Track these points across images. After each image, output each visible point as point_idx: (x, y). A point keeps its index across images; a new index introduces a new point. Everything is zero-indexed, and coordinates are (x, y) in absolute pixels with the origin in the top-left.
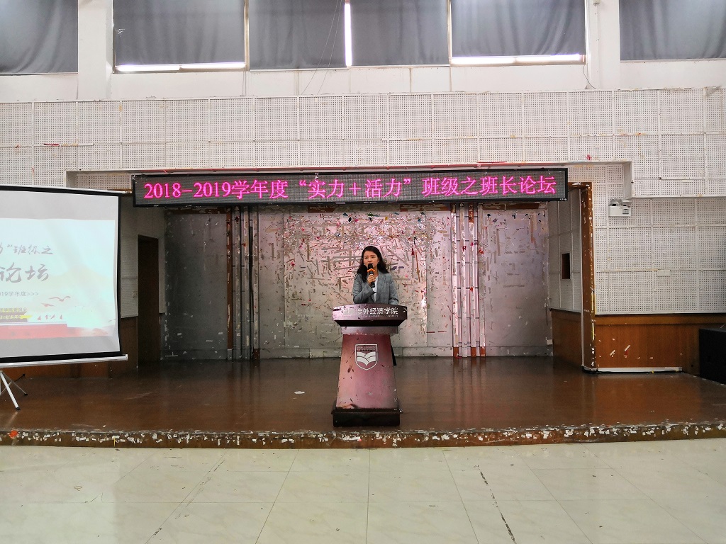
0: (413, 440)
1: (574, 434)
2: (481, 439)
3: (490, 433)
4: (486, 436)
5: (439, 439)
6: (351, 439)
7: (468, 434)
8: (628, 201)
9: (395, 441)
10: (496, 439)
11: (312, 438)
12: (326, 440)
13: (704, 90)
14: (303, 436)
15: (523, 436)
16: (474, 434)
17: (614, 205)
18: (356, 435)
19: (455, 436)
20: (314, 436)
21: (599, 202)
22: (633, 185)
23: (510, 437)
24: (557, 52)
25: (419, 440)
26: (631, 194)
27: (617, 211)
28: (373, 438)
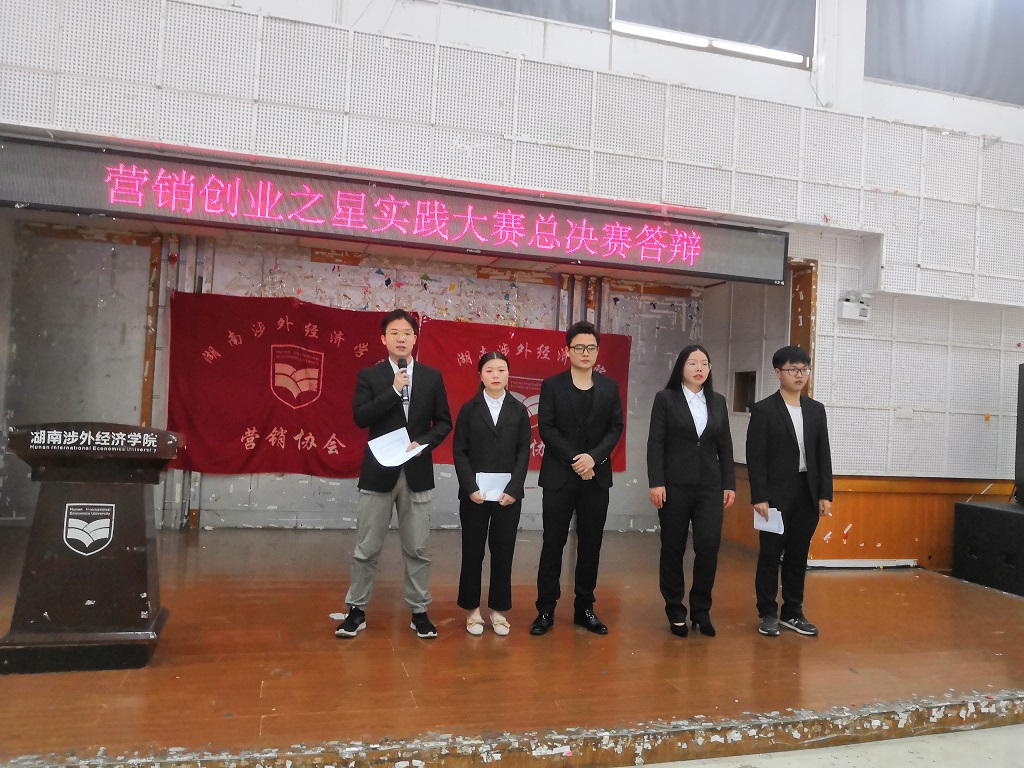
0: (673, 745)
1: (946, 715)
2: (796, 735)
3: (813, 723)
4: (806, 730)
5: (722, 740)
6: (550, 752)
7: (776, 726)
8: (869, 296)
9: (639, 750)
10: (823, 734)
11: (464, 756)
12: (497, 757)
13: (981, 140)
14: (444, 752)
15: (867, 725)
16: (785, 725)
17: (848, 300)
18: (561, 742)
19: (753, 732)
20: (470, 751)
21: (826, 294)
22: (883, 272)
23: (845, 728)
24: (772, 45)
25: (685, 746)
26: (877, 285)
27: (851, 310)
28: (596, 746)
